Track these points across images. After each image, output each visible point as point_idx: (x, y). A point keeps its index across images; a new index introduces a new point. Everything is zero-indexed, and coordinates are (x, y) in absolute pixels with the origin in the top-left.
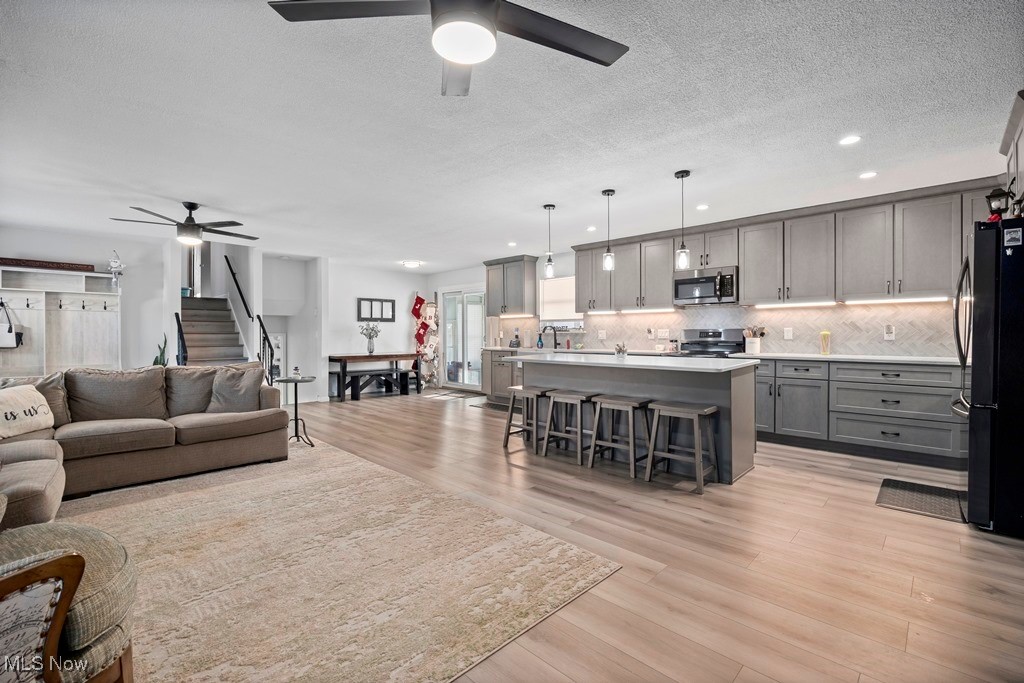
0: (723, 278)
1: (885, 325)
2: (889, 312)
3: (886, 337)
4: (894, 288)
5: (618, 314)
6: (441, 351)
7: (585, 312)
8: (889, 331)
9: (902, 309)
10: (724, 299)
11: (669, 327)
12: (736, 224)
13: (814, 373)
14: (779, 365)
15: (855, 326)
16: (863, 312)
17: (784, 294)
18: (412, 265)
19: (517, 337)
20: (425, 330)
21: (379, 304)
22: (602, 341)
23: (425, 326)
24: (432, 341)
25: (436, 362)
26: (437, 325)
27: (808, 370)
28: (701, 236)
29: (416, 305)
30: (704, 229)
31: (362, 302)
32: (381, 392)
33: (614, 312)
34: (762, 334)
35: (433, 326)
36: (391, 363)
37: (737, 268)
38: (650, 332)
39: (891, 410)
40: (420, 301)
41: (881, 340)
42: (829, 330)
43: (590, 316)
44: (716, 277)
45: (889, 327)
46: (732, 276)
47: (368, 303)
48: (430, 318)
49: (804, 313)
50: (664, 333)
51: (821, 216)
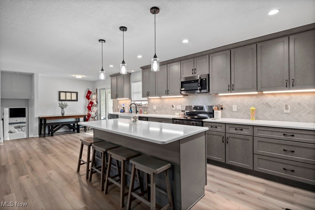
0: (202, 80)
1: (284, 104)
2: (286, 97)
3: (285, 111)
4: (290, 84)
5: (161, 98)
6: (99, 113)
7: (148, 97)
8: (287, 108)
9: (294, 96)
10: (203, 91)
11: (181, 104)
12: (208, 53)
13: (245, 132)
14: (227, 126)
15: (268, 105)
16: (273, 97)
17: (231, 88)
18: (79, 77)
19: (123, 108)
20: (92, 105)
21: (70, 94)
22: (155, 110)
23: (92, 103)
24: (94, 109)
25: (96, 118)
26: (97, 103)
27: (242, 130)
28: (192, 60)
29: (88, 94)
30: (194, 56)
31: (61, 93)
32: (71, 131)
33: (159, 97)
34: (222, 109)
35: (95, 103)
36: (76, 119)
37: (209, 75)
38: (173, 106)
39: (289, 156)
40: (89, 92)
41: (282, 113)
42: (255, 106)
43: (150, 99)
44: (198, 80)
45: (286, 106)
46: (206, 79)
47: (64, 93)
48: (94, 99)
49: (242, 98)
50: (179, 107)
51: (249, 46)
